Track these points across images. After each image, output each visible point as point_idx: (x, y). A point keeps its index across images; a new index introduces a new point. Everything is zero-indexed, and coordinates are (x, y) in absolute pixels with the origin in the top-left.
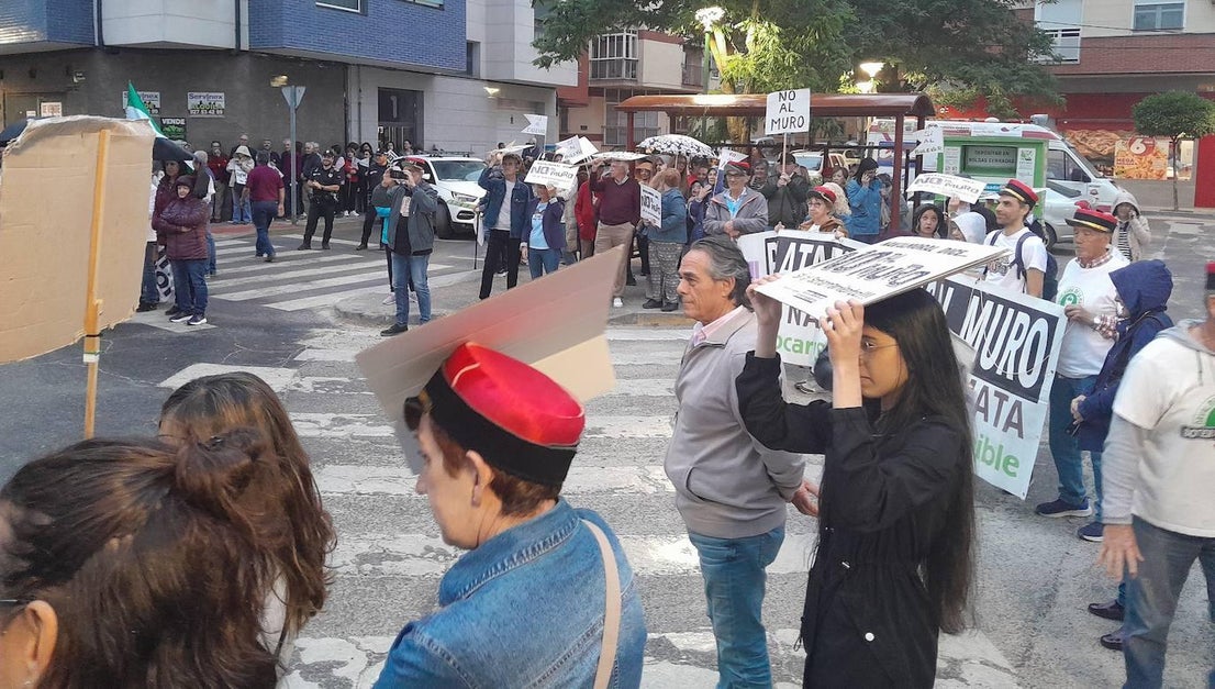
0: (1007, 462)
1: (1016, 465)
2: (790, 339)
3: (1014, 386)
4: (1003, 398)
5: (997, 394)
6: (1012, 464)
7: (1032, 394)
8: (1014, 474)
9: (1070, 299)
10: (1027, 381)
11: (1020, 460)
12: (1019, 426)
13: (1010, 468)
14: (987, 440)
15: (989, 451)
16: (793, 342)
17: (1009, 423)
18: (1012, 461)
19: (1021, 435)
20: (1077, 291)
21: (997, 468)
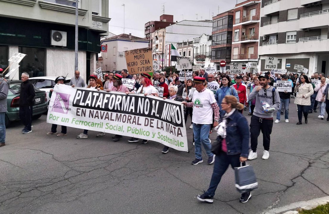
0: (181, 144)
1: (183, 144)
2: (90, 122)
3: (176, 125)
4: (175, 128)
5: (174, 127)
6: (182, 144)
7: (181, 125)
8: (183, 146)
9: (197, 102)
10: (179, 122)
11: (183, 142)
12: (181, 134)
13: (182, 145)
14: (175, 139)
15: (176, 142)
16: (91, 123)
17: (178, 134)
18: (182, 143)
19: (182, 136)
20: (199, 99)
21: (179, 146)
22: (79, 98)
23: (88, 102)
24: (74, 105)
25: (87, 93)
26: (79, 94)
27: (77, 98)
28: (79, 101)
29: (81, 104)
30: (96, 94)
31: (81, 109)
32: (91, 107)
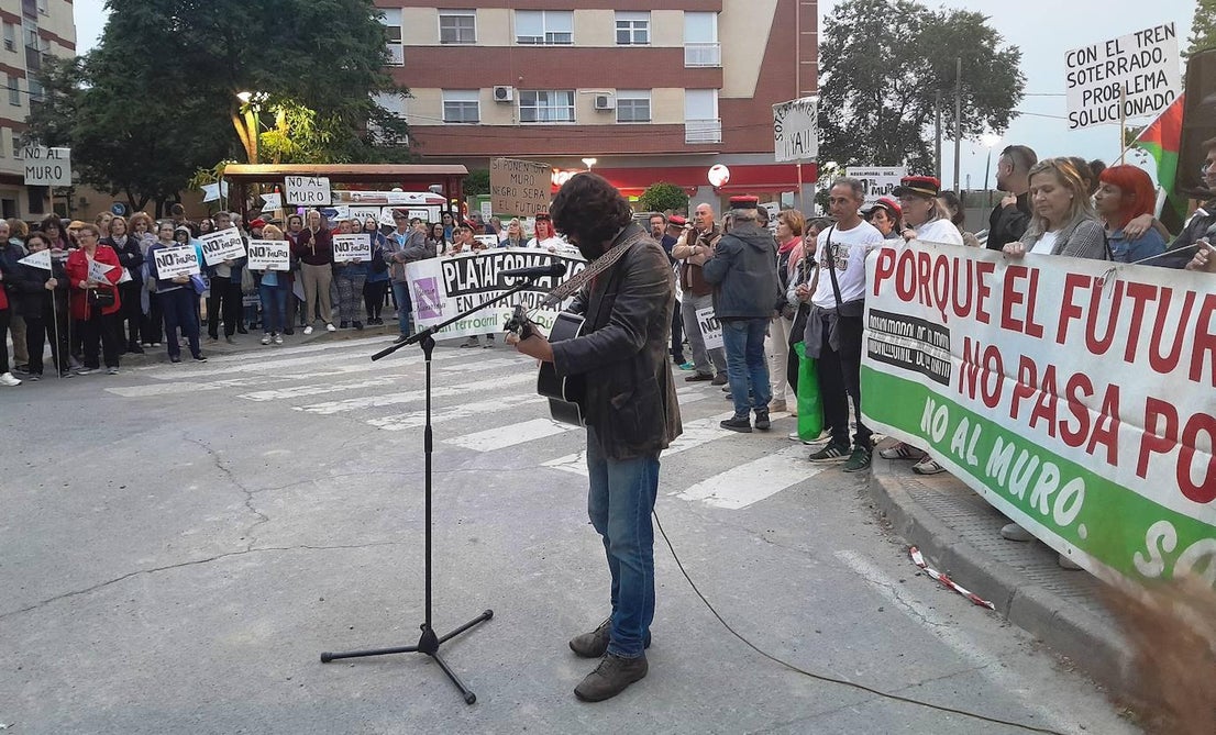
22: (452, 278)
23: (472, 280)
24: (449, 295)
25: (463, 262)
26: (449, 270)
27: (450, 279)
28: (454, 282)
29: (461, 287)
30: (480, 261)
31: (462, 296)
32: (480, 290)
